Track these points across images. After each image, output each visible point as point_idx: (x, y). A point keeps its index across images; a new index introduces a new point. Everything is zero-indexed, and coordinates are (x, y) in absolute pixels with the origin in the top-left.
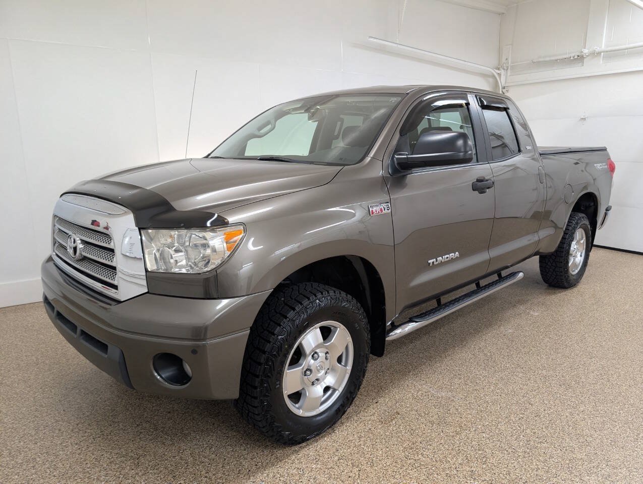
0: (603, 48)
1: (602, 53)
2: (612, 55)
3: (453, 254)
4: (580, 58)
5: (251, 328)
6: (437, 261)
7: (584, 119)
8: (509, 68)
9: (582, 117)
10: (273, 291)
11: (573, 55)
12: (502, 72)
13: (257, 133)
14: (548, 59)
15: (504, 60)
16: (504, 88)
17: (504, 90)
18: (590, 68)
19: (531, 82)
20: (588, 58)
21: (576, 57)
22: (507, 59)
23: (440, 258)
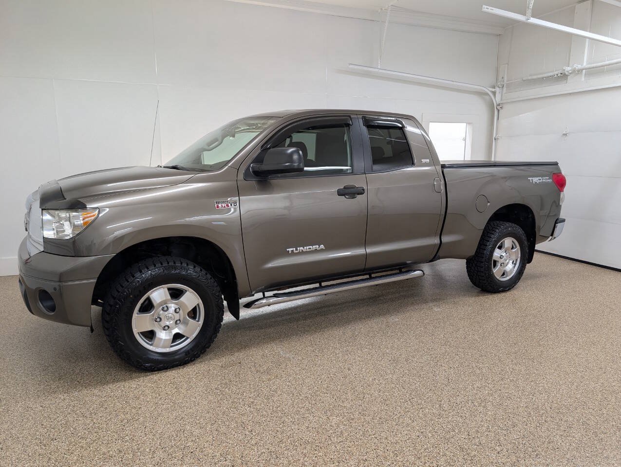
0: (585, 65)
1: (584, 71)
2: (593, 72)
3: (318, 246)
4: (563, 77)
5: (99, 278)
6: (297, 250)
7: (565, 135)
8: (505, 86)
9: (564, 133)
10: (115, 256)
11: (556, 73)
12: (497, 90)
13: (207, 148)
14: (535, 77)
15: (500, 79)
16: (499, 105)
17: (498, 107)
18: (573, 85)
19: (522, 99)
20: (571, 75)
21: (559, 75)
22: (503, 78)
23: (302, 248)
